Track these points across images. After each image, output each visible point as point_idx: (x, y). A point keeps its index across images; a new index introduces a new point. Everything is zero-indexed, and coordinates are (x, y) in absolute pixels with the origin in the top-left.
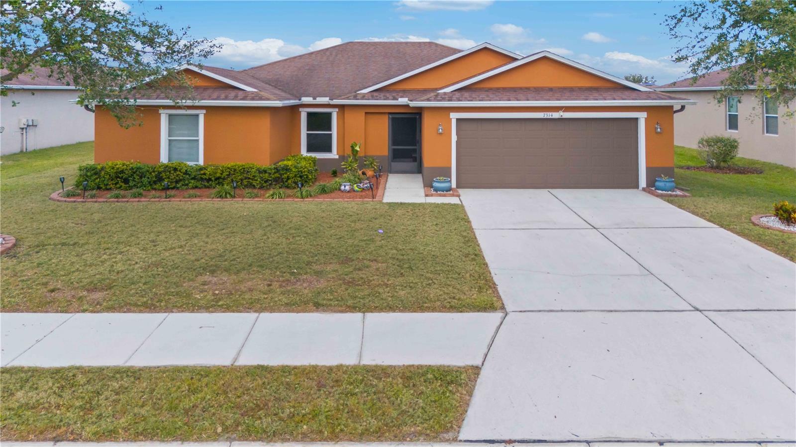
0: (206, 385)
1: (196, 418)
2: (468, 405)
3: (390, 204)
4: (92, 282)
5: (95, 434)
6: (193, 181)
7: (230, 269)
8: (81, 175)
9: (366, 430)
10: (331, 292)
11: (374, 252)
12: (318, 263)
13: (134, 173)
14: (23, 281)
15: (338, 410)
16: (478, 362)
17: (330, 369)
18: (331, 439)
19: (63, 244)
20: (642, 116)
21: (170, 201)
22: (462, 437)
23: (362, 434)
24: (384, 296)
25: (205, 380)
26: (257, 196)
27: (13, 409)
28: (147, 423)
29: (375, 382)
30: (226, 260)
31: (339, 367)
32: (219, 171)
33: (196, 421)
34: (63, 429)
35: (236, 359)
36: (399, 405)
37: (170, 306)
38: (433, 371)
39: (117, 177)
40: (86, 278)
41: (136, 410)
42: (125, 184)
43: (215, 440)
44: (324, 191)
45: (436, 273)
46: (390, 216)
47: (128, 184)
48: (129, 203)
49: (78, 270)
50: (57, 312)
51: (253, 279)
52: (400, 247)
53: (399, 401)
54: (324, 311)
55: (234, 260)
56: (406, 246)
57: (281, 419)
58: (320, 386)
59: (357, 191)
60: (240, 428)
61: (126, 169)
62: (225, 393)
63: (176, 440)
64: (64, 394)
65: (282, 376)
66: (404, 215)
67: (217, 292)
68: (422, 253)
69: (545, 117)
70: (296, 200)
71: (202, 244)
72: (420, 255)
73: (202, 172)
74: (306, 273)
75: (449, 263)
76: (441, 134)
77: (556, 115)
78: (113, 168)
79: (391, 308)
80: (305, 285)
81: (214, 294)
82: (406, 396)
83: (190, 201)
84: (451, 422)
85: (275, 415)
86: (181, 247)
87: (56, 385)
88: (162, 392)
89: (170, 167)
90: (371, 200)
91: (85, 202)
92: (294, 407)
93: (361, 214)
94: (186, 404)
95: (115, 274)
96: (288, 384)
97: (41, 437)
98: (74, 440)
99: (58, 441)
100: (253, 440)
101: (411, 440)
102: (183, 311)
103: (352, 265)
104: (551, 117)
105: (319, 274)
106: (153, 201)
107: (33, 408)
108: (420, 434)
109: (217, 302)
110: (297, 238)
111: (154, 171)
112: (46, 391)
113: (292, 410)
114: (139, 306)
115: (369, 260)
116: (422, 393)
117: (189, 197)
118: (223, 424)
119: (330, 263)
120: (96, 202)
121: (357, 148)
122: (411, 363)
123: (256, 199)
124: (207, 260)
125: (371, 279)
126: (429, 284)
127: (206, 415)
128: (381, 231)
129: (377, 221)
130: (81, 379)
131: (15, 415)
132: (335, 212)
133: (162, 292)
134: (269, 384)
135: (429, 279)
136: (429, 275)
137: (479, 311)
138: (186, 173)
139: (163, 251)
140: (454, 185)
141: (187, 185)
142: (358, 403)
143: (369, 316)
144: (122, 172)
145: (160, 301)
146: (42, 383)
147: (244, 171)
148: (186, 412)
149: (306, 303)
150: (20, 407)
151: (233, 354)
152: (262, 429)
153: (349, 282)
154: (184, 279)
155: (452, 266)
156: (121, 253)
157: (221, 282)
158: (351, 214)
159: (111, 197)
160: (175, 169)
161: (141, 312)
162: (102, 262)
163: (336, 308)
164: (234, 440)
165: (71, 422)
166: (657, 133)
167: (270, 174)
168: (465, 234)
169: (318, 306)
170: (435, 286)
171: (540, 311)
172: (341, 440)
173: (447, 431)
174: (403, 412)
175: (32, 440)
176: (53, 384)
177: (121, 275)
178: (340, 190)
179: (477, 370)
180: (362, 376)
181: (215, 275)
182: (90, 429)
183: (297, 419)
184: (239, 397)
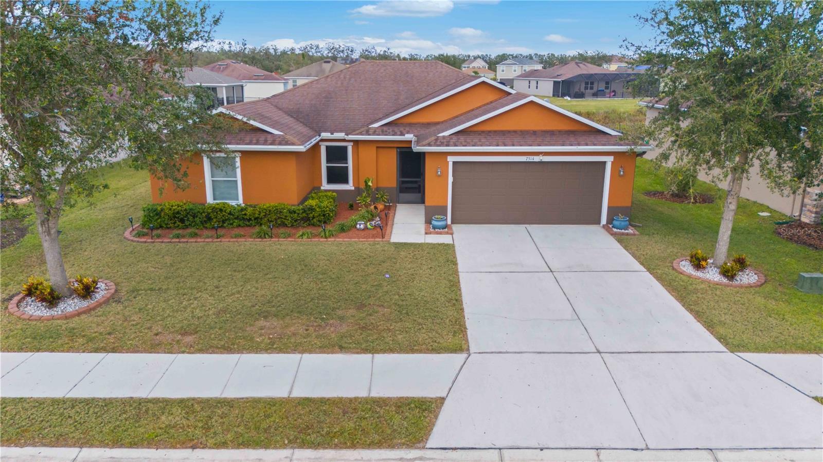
0: (275, 412)
1: (272, 434)
2: (434, 425)
3: (395, 244)
4: (182, 327)
5: (215, 444)
6: (236, 221)
7: (278, 315)
8: (145, 216)
9: (372, 442)
10: (351, 336)
11: (381, 298)
12: (341, 309)
13: (188, 213)
14: (133, 325)
15: (356, 429)
16: (444, 395)
17: (351, 400)
18: (352, 448)
19: (151, 290)
20: (609, 160)
21: (221, 241)
22: (428, 446)
23: (369, 445)
24: (387, 340)
25: (274, 408)
26: (289, 236)
27: (163, 428)
28: (243, 438)
29: (378, 410)
30: (273, 306)
31: (356, 399)
32: (257, 213)
33: (272, 437)
34: (196, 441)
35: (290, 392)
36: (392, 426)
37: (241, 348)
38: (415, 401)
39: (175, 217)
40: (177, 323)
41: (235, 429)
42: (182, 223)
43: (284, 448)
44: (343, 229)
45: (425, 318)
46: (395, 259)
47: (184, 223)
48: (189, 244)
49: (169, 316)
50: (165, 353)
51: (295, 324)
52: (401, 292)
53: (392, 423)
54: (346, 352)
55: (280, 306)
56: (406, 292)
57: (322, 435)
58: (345, 413)
59: (370, 229)
60: (298, 441)
61: (181, 210)
62: (287, 418)
63: (262, 448)
64: (190, 418)
65: (321, 405)
66: (406, 257)
67: (271, 336)
68: (417, 299)
69: (528, 160)
70: (321, 240)
71: (253, 289)
72: (415, 301)
73: (243, 213)
74: (333, 318)
75: (436, 309)
76: (439, 176)
77: (537, 159)
78: (170, 209)
79: (391, 351)
80: (332, 329)
81: (269, 338)
82: (397, 419)
83: (237, 241)
84: (422, 437)
85: (318, 432)
86: (239, 292)
87: (184, 412)
88: (249, 416)
89: (217, 208)
90: (381, 239)
91: (154, 242)
92: (329, 427)
93: (373, 256)
94: (264, 425)
95: (197, 320)
96: (325, 411)
97: (184, 446)
98: (203, 448)
99: (194, 448)
100: (307, 448)
101: (398, 448)
102: (250, 353)
103: (365, 311)
104: (532, 160)
105: (341, 318)
106: (207, 242)
107: (174, 427)
108: (404, 444)
109: (273, 345)
110: (324, 284)
111: (204, 212)
112: (178, 416)
113: (328, 429)
114: (220, 348)
115: (378, 306)
116: (407, 417)
117: (235, 237)
118: (288, 438)
119: (350, 309)
120: (162, 242)
121: (370, 184)
122: (402, 396)
123: (289, 239)
124: (260, 307)
125: (378, 324)
126: (420, 329)
127: (277, 432)
128: (387, 276)
129: (385, 265)
130: (197, 407)
131: (165, 432)
132: (353, 255)
133: (233, 336)
134: (313, 411)
135: (420, 324)
136: (420, 320)
137: (451, 353)
138: (230, 214)
139: (226, 297)
140: (449, 222)
141: (232, 224)
142: (368, 424)
143: (376, 356)
144: (178, 213)
145: (233, 344)
146: (174, 410)
147: (279, 211)
148: (265, 430)
149: (333, 346)
150: (166, 427)
151: (288, 388)
152: (311, 441)
153: (363, 327)
154: (247, 324)
155: (438, 312)
156: (196, 299)
157: (273, 326)
158: (365, 256)
159: (174, 237)
160: (221, 210)
161: (221, 353)
162: (184, 308)
163: (354, 350)
164: (295, 448)
165: (199, 437)
166: (620, 176)
167: (299, 214)
168: (451, 278)
169: (342, 349)
170: (424, 331)
171: (492, 353)
172: (357, 448)
173: (419, 442)
174: (395, 430)
175: (179, 448)
176: (182, 411)
177: (201, 321)
178: (356, 227)
179: (443, 399)
180: (371, 405)
181: (268, 320)
182: (211, 441)
183: (331, 435)
184: (296, 420)
